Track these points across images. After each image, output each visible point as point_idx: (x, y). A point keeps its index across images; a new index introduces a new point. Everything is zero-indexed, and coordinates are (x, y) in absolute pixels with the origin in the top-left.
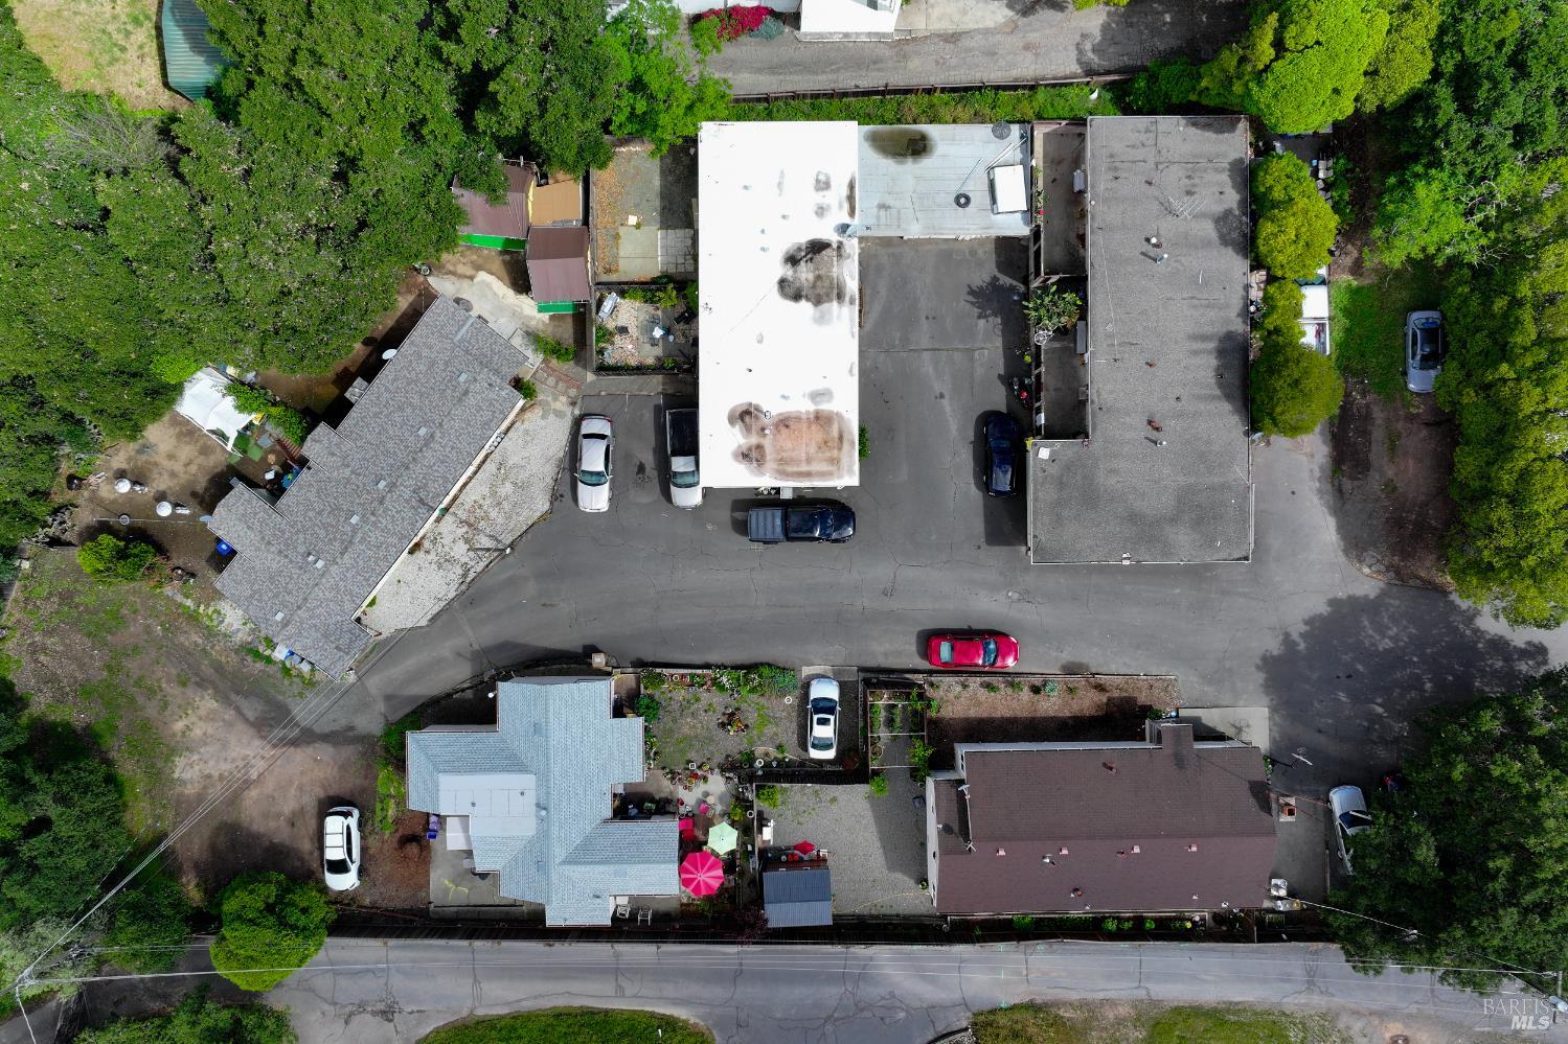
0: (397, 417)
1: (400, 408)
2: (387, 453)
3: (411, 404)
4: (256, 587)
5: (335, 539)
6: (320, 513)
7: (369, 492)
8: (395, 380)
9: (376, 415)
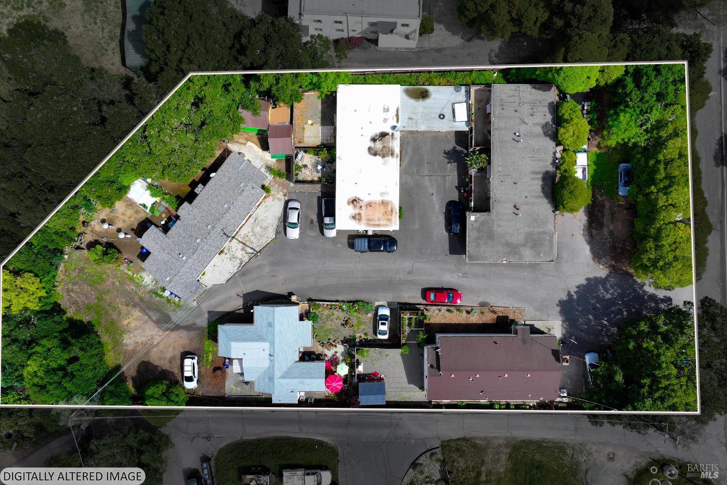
0: (215, 200)
1: (217, 196)
2: (211, 214)
3: (221, 195)
4: (158, 267)
5: (190, 248)
6: (184, 238)
7: (204, 230)
8: (215, 185)
9: (207, 199)
